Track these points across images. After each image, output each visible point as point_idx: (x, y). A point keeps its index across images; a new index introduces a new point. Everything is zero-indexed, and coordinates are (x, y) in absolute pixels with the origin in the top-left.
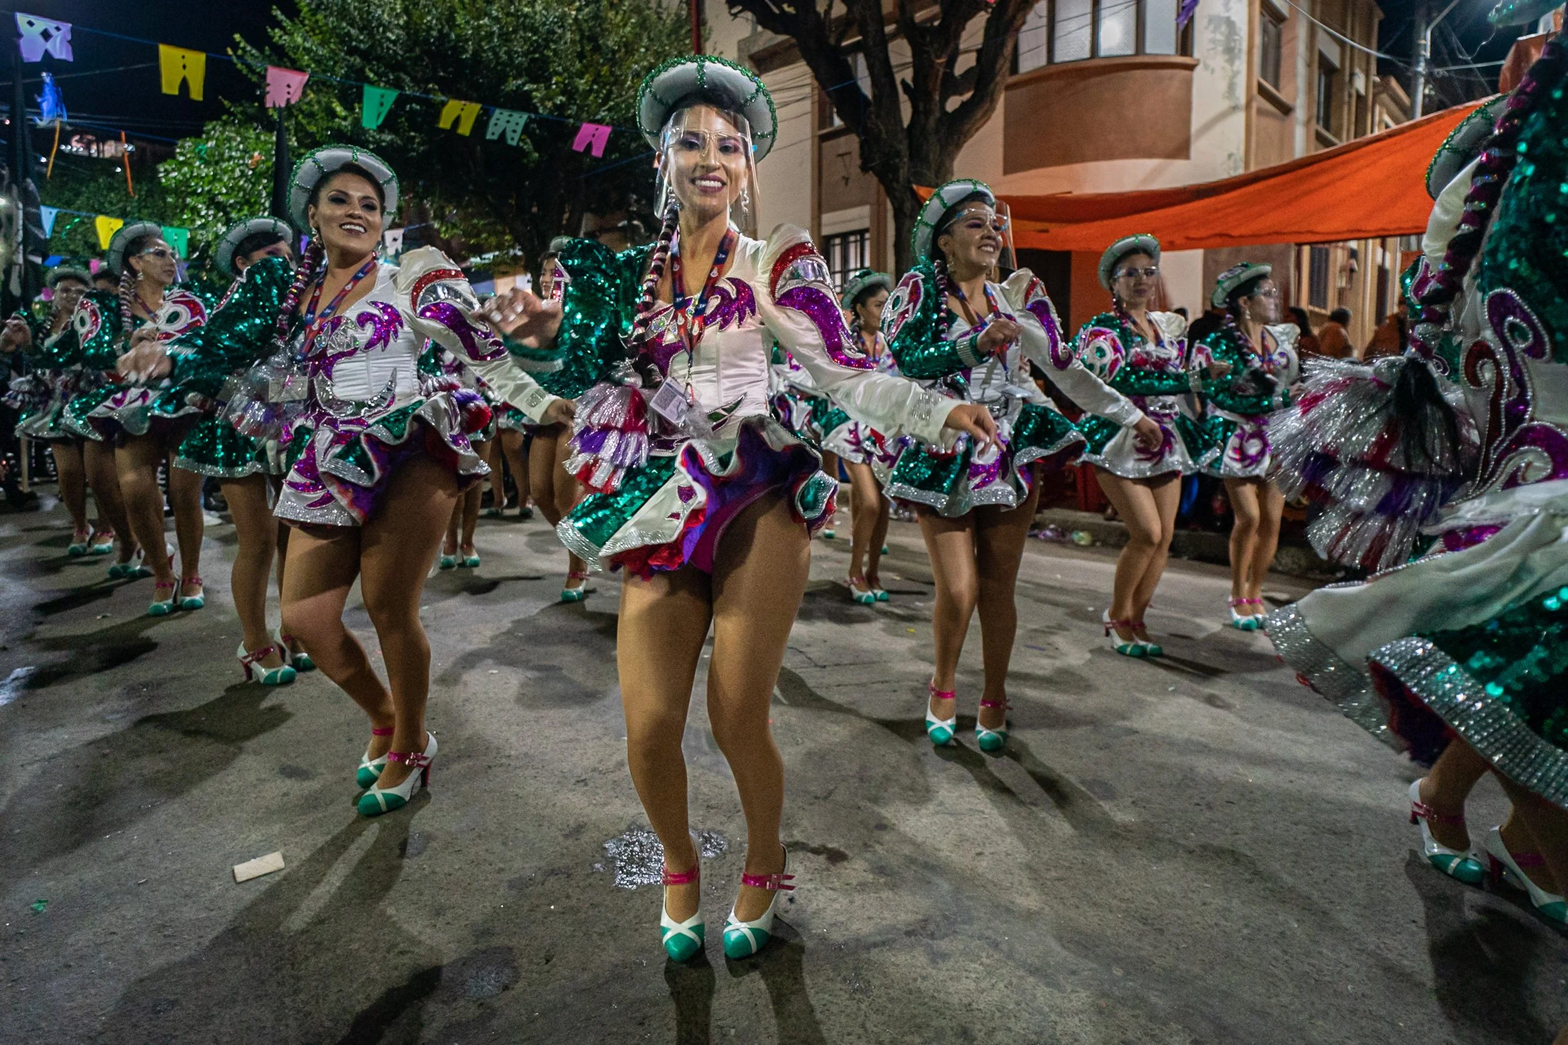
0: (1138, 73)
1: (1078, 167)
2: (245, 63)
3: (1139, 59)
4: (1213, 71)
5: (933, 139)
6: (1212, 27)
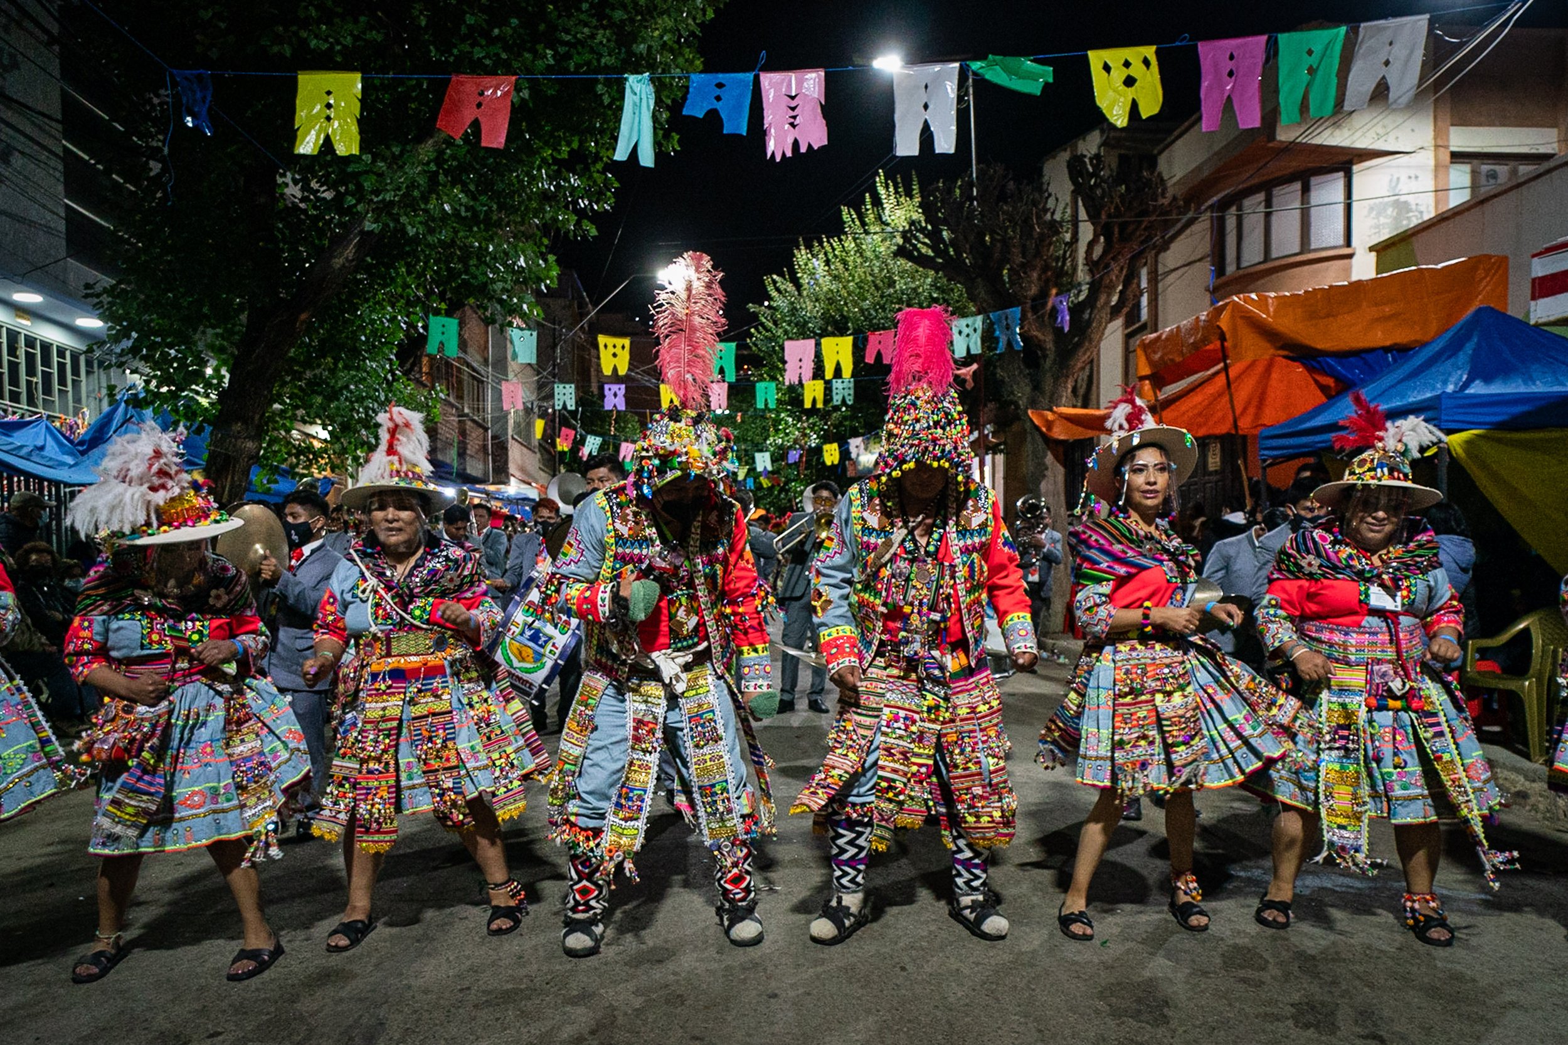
0: (1306, 268)
3: (1304, 257)
6: (1374, 214)
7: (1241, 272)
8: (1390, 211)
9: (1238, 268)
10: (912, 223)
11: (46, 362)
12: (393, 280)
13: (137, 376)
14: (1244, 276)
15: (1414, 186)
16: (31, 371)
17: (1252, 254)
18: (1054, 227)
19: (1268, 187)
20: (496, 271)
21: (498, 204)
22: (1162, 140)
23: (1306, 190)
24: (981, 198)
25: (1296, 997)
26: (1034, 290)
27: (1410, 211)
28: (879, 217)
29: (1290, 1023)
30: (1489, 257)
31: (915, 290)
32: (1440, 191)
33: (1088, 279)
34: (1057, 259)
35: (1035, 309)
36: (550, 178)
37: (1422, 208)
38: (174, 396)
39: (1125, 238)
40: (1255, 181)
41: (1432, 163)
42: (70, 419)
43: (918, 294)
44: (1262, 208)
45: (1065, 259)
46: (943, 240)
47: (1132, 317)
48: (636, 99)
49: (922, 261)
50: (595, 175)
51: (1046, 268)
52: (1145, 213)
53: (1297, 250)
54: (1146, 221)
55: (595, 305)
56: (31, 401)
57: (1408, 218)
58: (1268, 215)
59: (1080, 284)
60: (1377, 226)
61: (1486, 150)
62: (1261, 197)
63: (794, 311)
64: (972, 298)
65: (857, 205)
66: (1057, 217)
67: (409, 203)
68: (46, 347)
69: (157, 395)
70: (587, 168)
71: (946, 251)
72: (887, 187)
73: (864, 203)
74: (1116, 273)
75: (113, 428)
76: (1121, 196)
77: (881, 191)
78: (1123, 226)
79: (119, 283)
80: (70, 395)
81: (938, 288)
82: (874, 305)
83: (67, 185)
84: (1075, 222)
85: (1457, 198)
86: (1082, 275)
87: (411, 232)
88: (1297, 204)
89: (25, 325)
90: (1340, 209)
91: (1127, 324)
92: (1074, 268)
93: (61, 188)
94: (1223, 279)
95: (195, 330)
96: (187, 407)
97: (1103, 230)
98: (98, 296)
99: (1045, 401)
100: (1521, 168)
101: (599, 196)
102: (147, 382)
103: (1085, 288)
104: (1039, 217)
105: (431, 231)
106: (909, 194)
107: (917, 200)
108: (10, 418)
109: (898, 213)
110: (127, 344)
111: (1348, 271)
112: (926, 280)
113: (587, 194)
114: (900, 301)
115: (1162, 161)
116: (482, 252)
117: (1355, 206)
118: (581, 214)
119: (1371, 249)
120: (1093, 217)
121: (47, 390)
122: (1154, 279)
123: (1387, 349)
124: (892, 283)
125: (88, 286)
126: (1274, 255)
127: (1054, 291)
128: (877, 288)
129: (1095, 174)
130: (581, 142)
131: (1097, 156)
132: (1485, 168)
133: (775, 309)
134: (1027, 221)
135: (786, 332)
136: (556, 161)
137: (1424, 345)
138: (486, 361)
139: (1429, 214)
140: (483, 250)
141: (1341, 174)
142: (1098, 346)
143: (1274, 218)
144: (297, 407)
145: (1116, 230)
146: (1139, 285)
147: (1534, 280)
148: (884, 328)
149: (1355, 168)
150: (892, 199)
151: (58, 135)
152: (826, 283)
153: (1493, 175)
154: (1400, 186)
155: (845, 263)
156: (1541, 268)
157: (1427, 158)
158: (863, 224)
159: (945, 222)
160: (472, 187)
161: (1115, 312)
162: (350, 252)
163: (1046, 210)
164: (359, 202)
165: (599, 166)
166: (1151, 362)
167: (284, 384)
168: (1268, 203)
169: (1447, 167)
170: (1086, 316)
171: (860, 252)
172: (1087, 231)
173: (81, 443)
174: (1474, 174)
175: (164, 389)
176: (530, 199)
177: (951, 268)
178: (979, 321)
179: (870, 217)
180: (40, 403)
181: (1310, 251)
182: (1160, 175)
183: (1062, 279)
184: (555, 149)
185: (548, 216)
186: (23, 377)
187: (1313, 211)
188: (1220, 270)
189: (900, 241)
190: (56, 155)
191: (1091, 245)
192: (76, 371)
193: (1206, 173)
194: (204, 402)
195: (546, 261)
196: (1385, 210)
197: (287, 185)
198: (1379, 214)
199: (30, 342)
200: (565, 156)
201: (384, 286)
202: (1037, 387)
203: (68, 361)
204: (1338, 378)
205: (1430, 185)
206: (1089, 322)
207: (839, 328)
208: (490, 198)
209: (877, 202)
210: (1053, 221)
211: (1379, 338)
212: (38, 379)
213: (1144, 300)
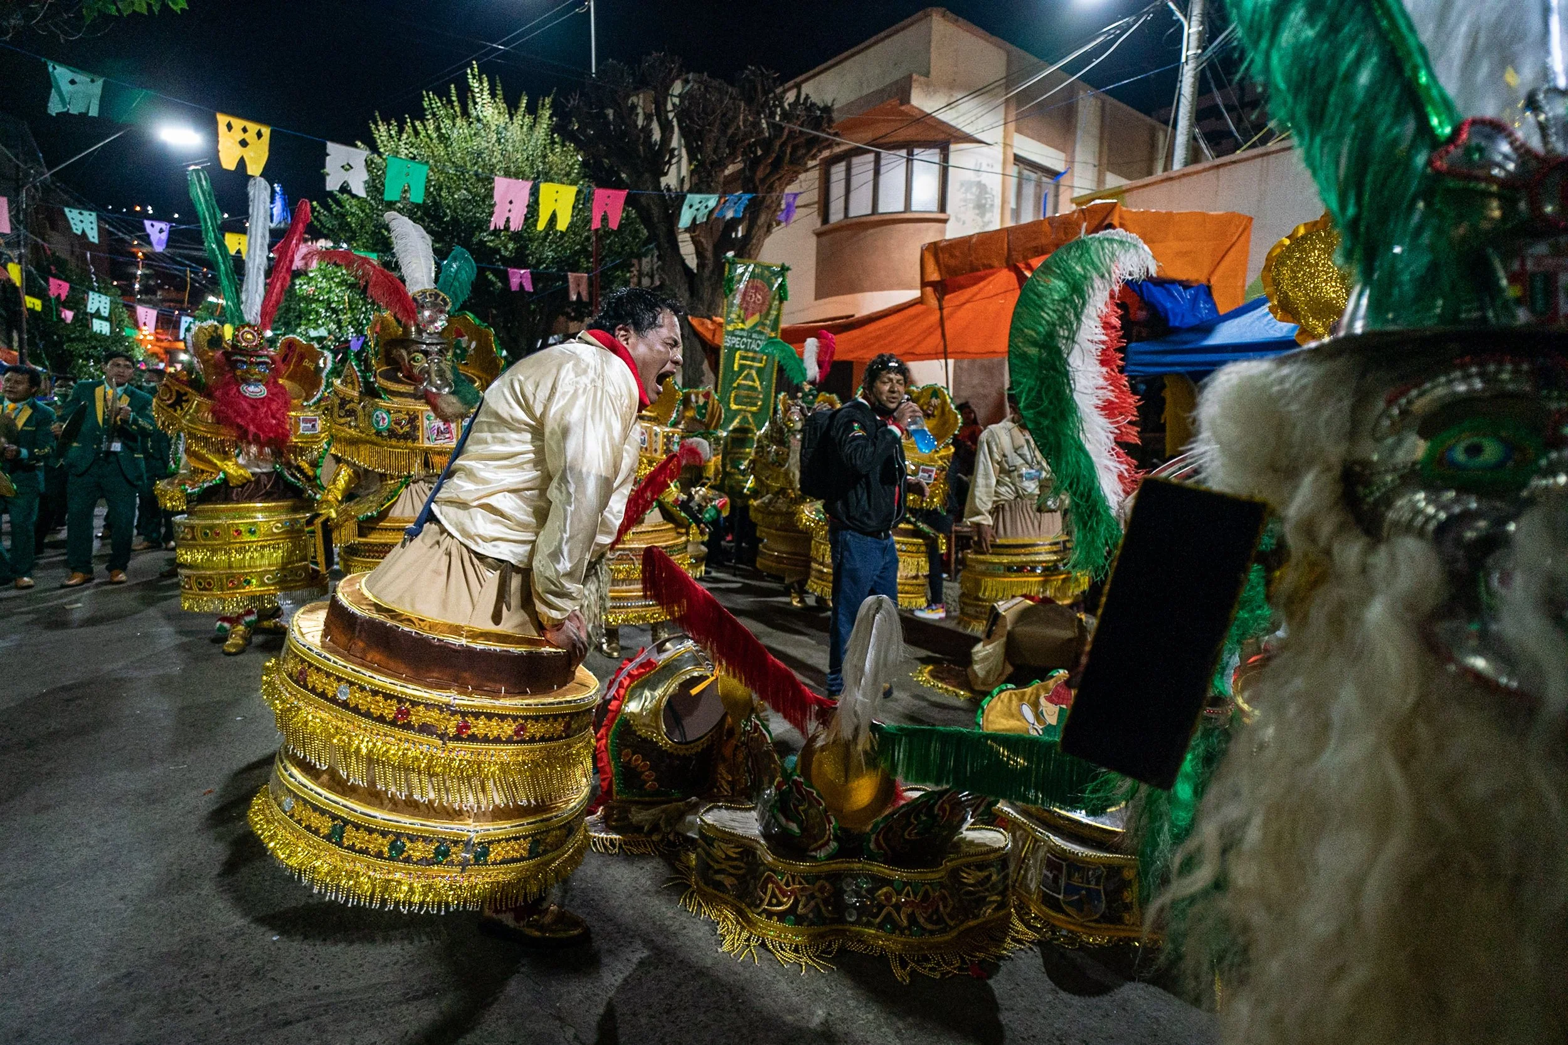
0: (904, 225)
1: (859, 296)
2: (319, 220)
3: (907, 216)
4: (964, 223)
5: (706, 284)
6: (963, 190)
7: (849, 221)
8: (974, 190)
9: (844, 217)
14: (851, 225)
17: (860, 207)
19: (877, 149)
23: (910, 158)
27: (989, 193)
28: (465, 112)
32: (1006, 176)
37: (996, 193)
41: (1001, 159)
44: (871, 167)
53: (902, 209)
57: (987, 200)
58: (877, 173)
60: (964, 201)
61: (1029, 158)
62: (870, 157)
72: (480, 82)
77: (474, 85)
94: (829, 225)
109: (491, 111)
111: (943, 232)
117: (951, 180)
126: (881, 210)
132: (1026, 172)
141: (940, 150)
143: (883, 179)
149: (953, 147)
150: (485, 95)
153: (1028, 179)
157: (999, 152)
168: (877, 165)
169: (1011, 163)
174: (1020, 175)
179: (456, 110)
181: (911, 212)
188: (825, 219)
196: (970, 188)
198: (967, 191)
205: (1000, 176)
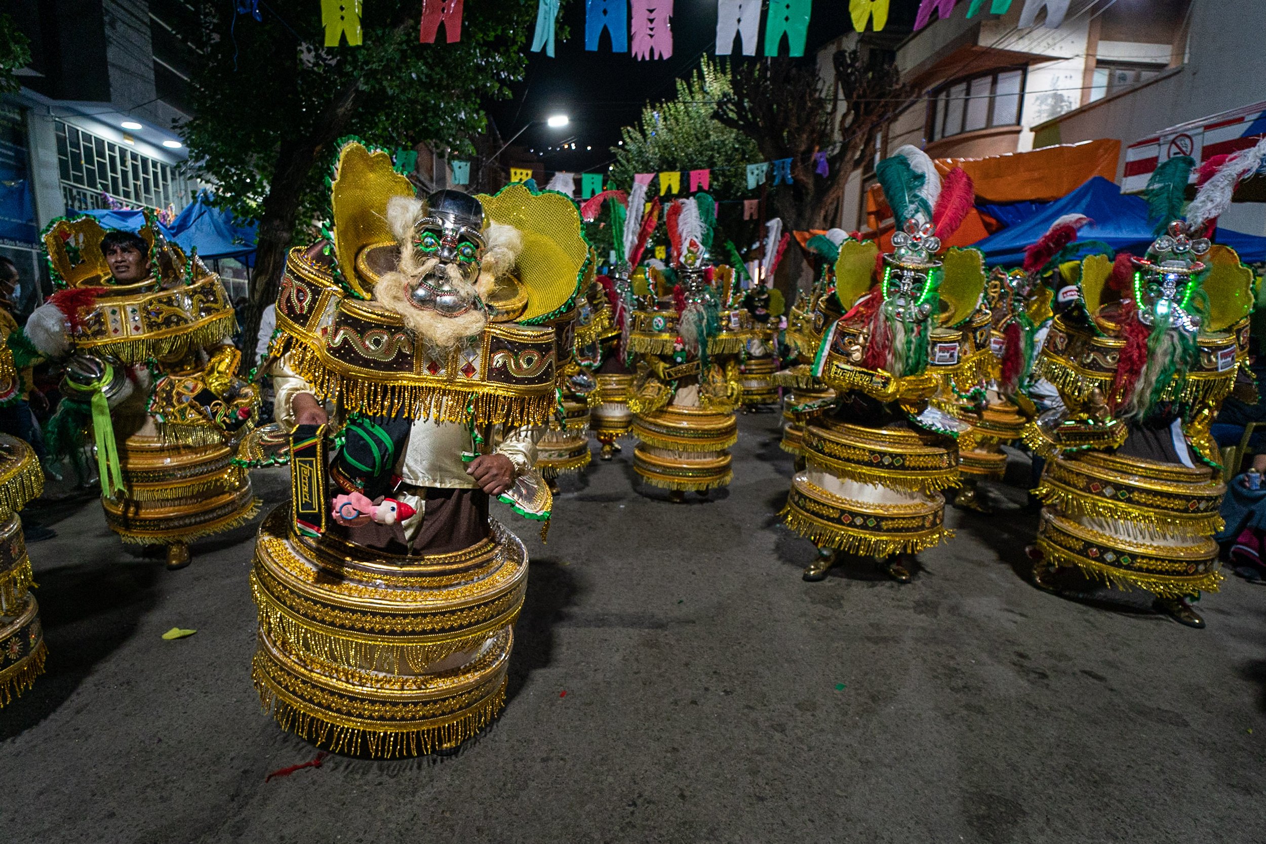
7: (944, 140)
8: (1049, 102)
9: (943, 137)
10: (725, 95)
11: (145, 171)
12: (376, 124)
13: (210, 185)
14: (945, 143)
15: (1069, 84)
16: (136, 177)
17: (953, 128)
18: (821, 103)
19: (968, 79)
20: (445, 120)
21: (448, 73)
22: (900, 40)
23: (994, 82)
24: (772, 79)
25: (917, 597)
26: (803, 148)
27: (1063, 101)
28: (702, 88)
29: (912, 611)
30: (1109, 140)
31: (723, 142)
32: (1086, 88)
33: (841, 139)
34: (821, 124)
35: (803, 161)
36: (482, 56)
37: (1071, 100)
38: (234, 200)
39: (868, 112)
40: (960, 74)
41: (1082, 67)
42: (163, 211)
43: (725, 145)
44: (963, 96)
45: (826, 125)
46: (744, 107)
47: (868, 168)
48: (547, 8)
49: (729, 123)
50: (513, 55)
51: (813, 131)
52: (882, 95)
53: (983, 126)
54: (883, 101)
55: (505, 142)
56: (137, 197)
57: (1062, 107)
58: (967, 100)
59: (835, 143)
60: (1039, 112)
61: (1121, 59)
62: (963, 86)
63: (640, 152)
64: (761, 149)
65: (687, 78)
66: (823, 95)
67: (388, 70)
68: (145, 161)
69: (224, 198)
70: (507, 50)
71: (746, 116)
72: (708, 66)
73: (692, 76)
74: (859, 138)
75: (193, 218)
76: (868, 82)
77: (705, 69)
78: (867, 104)
79: (195, 119)
80: (162, 194)
81: (739, 141)
82: (695, 151)
83: (153, 47)
84: (836, 99)
85: (1097, 95)
86: (837, 136)
87: (390, 92)
88: (987, 93)
89: (130, 145)
90: (1016, 98)
91: (864, 173)
92: (832, 131)
93: (150, 48)
94: (932, 144)
95: (246, 155)
96: (242, 207)
97: (854, 106)
98: (181, 128)
99: (804, 225)
100: (1143, 73)
101: (514, 70)
102: (217, 189)
103: (838, 145)
104: (811, 95)
105: (403, 92)
106: (724, 72)
107: (729, 77)
108: (125, 209)
109: (715, 85)
110: (202, 163)
111: (1016, 143)
112: (731, 136)
113: (506, 68)
114: (713, 150)
115: (899, 55)
116: (436, 107)
117: (1027, 97)
118: (503, 82)
119: (1032, 130)
120: (848, 97)
121: (147, 190)
122: (885, 142)
123: (1032, 202)
124: (708, 136)
125: (174, 121)
126: (968, 129)
127: (817, 148)
128: (698, 140)
129: (851, 65)
130: (503, 30)
131: (854, 52)
132: (1119, 72)
133: (628, 151)
134: (802, 97)
135: (634, 168)
136: (486, 43)
137: (1057, 200)
138: (431, 180)
139: (1076, 106)
140: (437, 106)
141: (1020, 72)
142: (843, 188)
143: (971, 102)
144: (315, 210)
145: (862, 106)
146: (874, 146)
147: (1127, 164)
148: (701, 168)
149: (1030, 68)
150: (712, 75)
151: (147, 10)
152: (664, 135)
153: (1123, 78)
154: (1059, 83)
155: (677, 120)
156: (1132, 156)
157: (1080, 64)
158: (691, 92)
159: (747, 96)
160: (430, 60)
161: (857, 164)
162: (349, 104)
163: (816, 90)
164: (355, 69)
165: (515, 48)
166: (877, 203)
167: (306, 194)
168: (968, 92)
169: (1092, 71)
170: (838, 165)
171: (687, 113)
172: (842, 107)
173: (172, 228)
174: (1111, 76)
175: (228, 195)
176: (468, 71)
177: (749, 128)
178: (765, 167)
179: (696, 87)
180: (143, 200)
181: (992, 127)
182: (896, 67)
183: (823, 139)
184: (485, 34)
185: (480, 83)
186: (131, 181)
187: (998, 99)
188: (931, 135)
189: (716, 107)
190: (145, 23)
191: (845, 116)
192: (164, 178)
193: (928, 67)
194: (254, 204)
195: (478, 114)
196: (1046, 99)
197: (302, 52)
198: (1042, 103)
199: (134, 157)
200: (491, 39)
201: (371, 129)
202: (800, 215)
203: (159, 170)
204: (998, 220)
205: (1079, 83)
206: (839, 171)
207: (671, 166)
208: (442, 69)
209: (701, 77)
210: (820, 99)
211: (1029, 193)
212: (140, 183)
213: (878, 157)
